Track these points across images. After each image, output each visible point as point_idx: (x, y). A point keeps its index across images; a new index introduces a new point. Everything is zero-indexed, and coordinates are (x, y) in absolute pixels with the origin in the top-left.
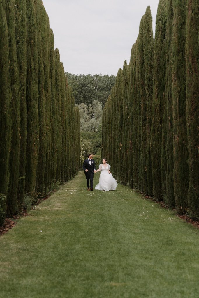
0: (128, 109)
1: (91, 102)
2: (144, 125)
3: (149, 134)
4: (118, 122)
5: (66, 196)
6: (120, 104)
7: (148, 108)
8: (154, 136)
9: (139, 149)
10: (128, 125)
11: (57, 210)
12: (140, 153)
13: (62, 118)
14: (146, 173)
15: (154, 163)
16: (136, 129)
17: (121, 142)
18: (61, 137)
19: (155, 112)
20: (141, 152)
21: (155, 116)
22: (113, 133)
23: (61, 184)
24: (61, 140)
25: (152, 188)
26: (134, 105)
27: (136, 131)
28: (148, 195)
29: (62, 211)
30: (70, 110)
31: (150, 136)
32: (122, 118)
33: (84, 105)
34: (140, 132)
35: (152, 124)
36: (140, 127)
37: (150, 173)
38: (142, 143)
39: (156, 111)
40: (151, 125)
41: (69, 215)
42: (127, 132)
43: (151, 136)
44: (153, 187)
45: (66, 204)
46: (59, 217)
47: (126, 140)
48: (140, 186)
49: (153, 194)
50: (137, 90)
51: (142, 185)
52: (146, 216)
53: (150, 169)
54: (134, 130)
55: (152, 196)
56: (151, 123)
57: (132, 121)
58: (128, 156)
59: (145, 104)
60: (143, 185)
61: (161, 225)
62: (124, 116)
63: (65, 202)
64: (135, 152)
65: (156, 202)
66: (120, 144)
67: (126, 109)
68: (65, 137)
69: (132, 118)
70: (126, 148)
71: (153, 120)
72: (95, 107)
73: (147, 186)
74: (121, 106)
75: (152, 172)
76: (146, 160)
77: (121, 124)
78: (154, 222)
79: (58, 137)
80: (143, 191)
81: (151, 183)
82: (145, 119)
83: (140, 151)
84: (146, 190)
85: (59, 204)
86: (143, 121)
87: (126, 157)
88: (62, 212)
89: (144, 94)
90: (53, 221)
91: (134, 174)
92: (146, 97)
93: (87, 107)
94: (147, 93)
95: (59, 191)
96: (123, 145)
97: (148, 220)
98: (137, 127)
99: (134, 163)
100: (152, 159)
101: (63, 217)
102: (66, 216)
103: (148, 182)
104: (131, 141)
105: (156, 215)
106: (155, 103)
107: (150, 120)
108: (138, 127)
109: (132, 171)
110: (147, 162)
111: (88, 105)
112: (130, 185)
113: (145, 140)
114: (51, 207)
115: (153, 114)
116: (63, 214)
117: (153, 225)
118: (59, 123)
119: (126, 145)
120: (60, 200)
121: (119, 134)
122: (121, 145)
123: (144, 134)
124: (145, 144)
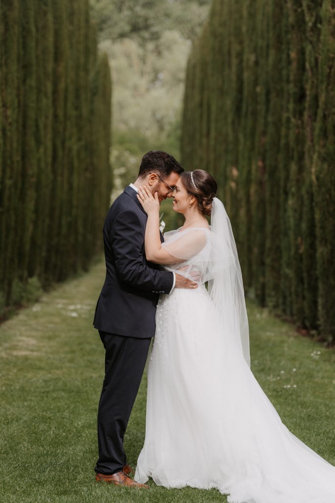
0: (257, 63)
1: (155, 37)
2: (300, 114)
3: (312, 141)
4: (229, 103)
5: (57, 320)
6: (236, 48)
7: (310, 63)
8: (324, 146)
9: (285, 187)
10: (255, 113)
11: (26, 358)
12: (286, 200)
13: (55, 84)
14: (301, 260)
15: (323, 228)
16: (277, 125)
17: (236, 164)
18: (49, 144)
19: (329, 76)
20: (290, 197)
21: (327, 88)
22: (213, 134)
23: (46, 287)
24: (50, 152)
25: (315, 303)
26: (272, 52)
27: (278, 130)
28: (305, 327)
29: (40, 359)
30: (82, 60)
31: (314, 146)
32: (240, 90)
33: (131, 45)
34: (287, 136)
35: (320, 113)
36: (288, 119)
37: (312, 257)
38: (293, 167)
39: (330, 73)
40: (316, 114)
41: (59, 372)
42: (253, 133)
43: (317, 148)
44: (320, 301)
45: (53, 343)
46: (29, 375)
47: (250, 159)
48: (285, 298)
49: (319, 323)
50: (281, 8)
51: (290, 294)
52: (287, 381)
53: (312, 247)
54: (271, 129)
55: (316, 327)
56: (317, 107)
57: (268, 101)
58: (254, 206)
59: (302, 52)
60: (294, 296)
61: (326, 405)
62: (245, 85)
63: (50, 338)
64: (272, 195)
65: (328, 346)
66: (231, 171)
67: (251, 63)
68: (63, 143)
69: (268, 93)
70: (248, 181)
71: (322, 99)
72: (166, 53)
73: (304, 298)
74: (240, 55)
75: (318, 255)
76: (301, 219)
77: (238, 109)
78: (309, 398)
79: (39, 142)
80: (292, 314)
81: (314, 290)
82: (301, 97)
83: (286, 193)
84: (301, 311)
85: (33, 342)
86: (295, 102)
87: (248, 212)
88: (37, 363)
89: (300, 22)
90: (11, 385)
91: (268, 261)
92: (304, 32)
93: (141, 51)
94: (309, 20)
95: (36, 308)
96: (241, 173)
97: (290, 392)
98: (280, 120)
99: (269, 228)
100: (317, 216)
101: (42, 376)
102: (50, 373)
103: (306, 286)
104: (264, 160)
105: (316, 380)
106: (328, 50)
107: (316, 98)
108: (284, 119)
109: (262, 253)
110: (304, 226)
111: (142, 45)
112: (257, 296)
113: (301, 158)
114: (6, 349)
115: (322, 82)
116: (40, 368)
117: (303, 405)
118: (44, 101)
119: (249, 172)
120: (37, 330)
121: (231, 138)
122: (235, 172)
123: (300, 140)
124: (301, 169)
